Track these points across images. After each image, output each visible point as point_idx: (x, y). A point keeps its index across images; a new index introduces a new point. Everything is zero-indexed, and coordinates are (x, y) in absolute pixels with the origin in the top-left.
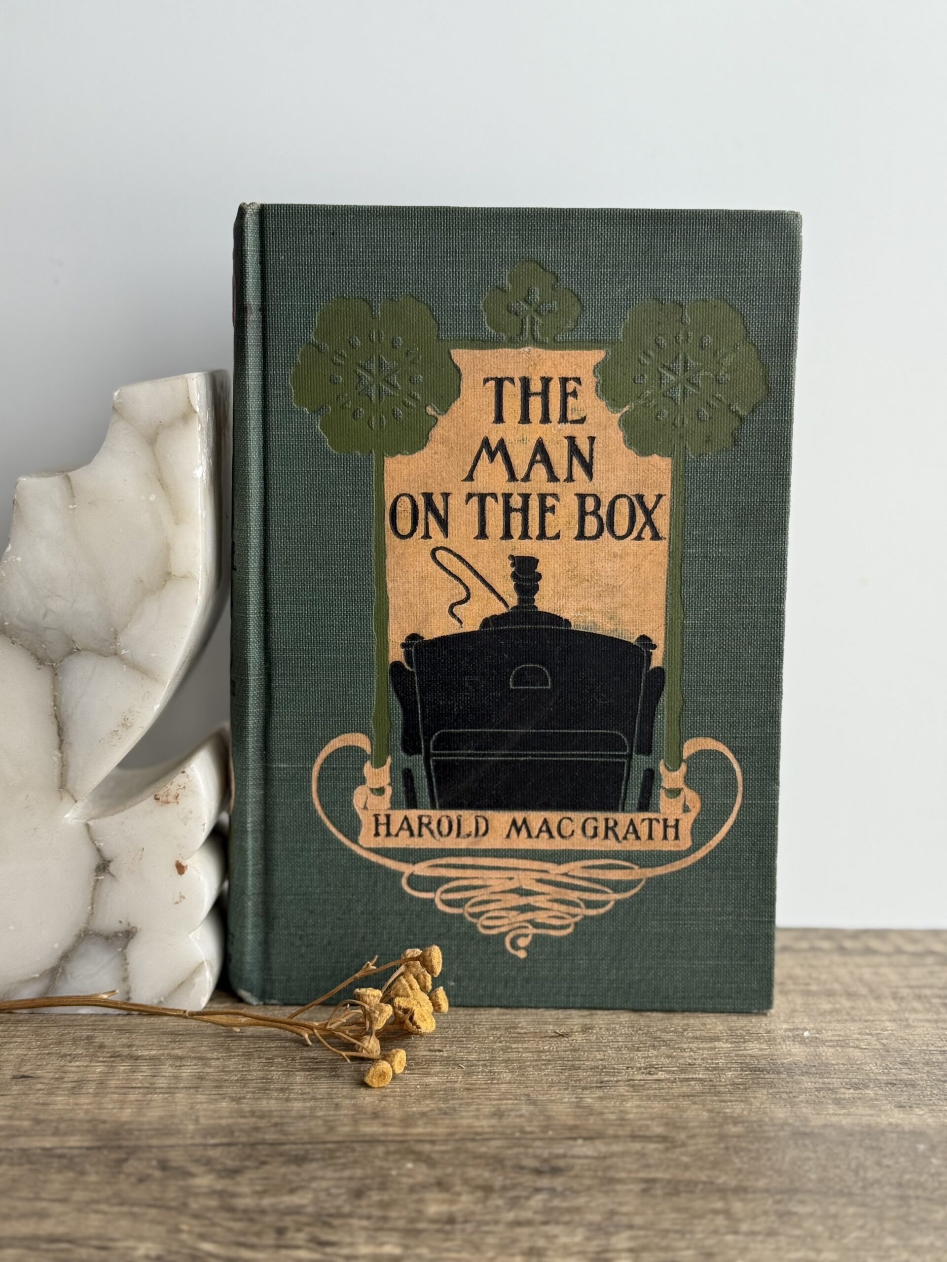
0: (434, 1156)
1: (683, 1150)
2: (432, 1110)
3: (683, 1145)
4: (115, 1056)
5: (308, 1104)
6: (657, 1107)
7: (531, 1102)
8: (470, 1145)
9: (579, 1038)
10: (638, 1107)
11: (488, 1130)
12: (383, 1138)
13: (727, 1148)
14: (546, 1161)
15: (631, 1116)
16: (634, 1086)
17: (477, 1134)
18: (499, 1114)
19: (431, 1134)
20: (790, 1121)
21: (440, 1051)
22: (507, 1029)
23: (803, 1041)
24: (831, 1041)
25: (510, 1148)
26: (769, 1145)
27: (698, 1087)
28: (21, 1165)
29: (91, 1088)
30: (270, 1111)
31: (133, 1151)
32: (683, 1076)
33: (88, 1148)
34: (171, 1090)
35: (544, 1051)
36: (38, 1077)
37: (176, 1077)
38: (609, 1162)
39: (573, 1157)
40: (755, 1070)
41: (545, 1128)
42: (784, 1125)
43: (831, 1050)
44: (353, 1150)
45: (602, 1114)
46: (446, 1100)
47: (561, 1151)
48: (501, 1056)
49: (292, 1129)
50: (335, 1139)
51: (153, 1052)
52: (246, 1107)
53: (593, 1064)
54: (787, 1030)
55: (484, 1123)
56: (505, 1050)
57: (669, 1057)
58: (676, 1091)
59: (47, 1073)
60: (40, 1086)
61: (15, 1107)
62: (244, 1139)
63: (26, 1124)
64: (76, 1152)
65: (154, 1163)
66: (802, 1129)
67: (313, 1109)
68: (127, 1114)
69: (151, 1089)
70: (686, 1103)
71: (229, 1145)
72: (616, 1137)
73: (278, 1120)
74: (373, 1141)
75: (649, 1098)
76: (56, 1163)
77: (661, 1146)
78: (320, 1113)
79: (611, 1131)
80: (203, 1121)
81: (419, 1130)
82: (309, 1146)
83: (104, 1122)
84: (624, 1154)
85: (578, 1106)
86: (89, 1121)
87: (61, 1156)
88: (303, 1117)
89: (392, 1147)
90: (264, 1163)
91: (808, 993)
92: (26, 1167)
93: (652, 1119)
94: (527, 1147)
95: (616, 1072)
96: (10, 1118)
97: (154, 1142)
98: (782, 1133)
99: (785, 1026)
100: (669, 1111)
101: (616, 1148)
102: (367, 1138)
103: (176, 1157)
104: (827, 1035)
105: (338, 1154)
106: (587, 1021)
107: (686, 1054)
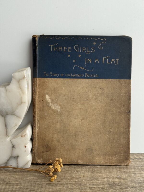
4: (7, 183)
9: (82, 178)
21: (59, 182)
22: (71, 177)
23: (118, 178)
24: (123, 178)
32: (98, 186)
34: (15, 191)
35: (76, 181)
37: (16, 188)
40: (110, 185)
43: (123, 180)
48: (69, 183)
51: (13, 183)
53: (84, 184)
54: (116, 176)
57: (96, 182)
58: (97, 190)
95: (87, 186)
104: (122, 177)
106: (84, 175)
107: (99, 182)
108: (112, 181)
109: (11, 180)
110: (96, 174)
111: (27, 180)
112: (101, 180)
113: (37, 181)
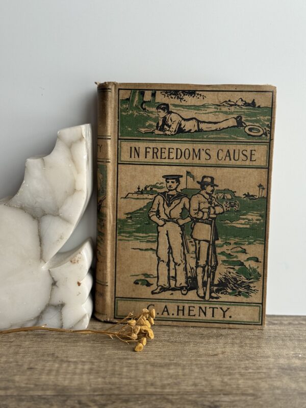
0: (174, 400)
1: (260, 399)
2: (171, 383)
3: (260, 397)
4: (62, 361)
5: (129, 380)
6: (250, 383)
7: (206, 380)
8: (185, 396)
9: (221, 356)
10: (243, 382)
11: (191, 390)
12: (155, 393)
13: (276, 399)
14: (212, 403)
15: (241, 386)
16: (242, 375)
17: (188, 392)
18: (195, 385)
19: (172, 392)
20: (297, 388)
21: (173, 360)
22: (196, 352)
23: (299, 358)
25: (199, 397)
26: (290, 398)
27: (264, 376)
28: (31, 402)
29: (54, 373)
30: (116, 383)
31: (69, 397)
32: (258, 371)
33: (54, 396)
34: (81, 374)
35: (209, 361)
36: (36, 369)
37: (83, 369)
38: (234, 403)
39: (222, 401)
40: (283, 369)
41: (212, 390)
42: (295, 390)
44: (145, 398)
45: (230, 385)
46: (176, 379)
47: (217, 399)
48: (194, 363)
49: (123, 389)
50: (138, 393)
51: (75, 360)
52: (107, 380)
53: (227, 366)
54: (293, 354)
55: (190, 388)
56: (196, 360)
57: (253, 364)
58: (256, 377)
59: (39, 367)
60: (37, 372)
61: (29, 380)
62: (107, 393)
63: (32, 386)
64: (49, 397)
65: (76, 402)
66: (301, 392)
67: (130, 381)
68: (66, 383)
69: (74, 374)
70: (260, 381)
71: (102, 395)
72: (236, 394)
73: (118, 386)
74: (151, 394)
75: (247, 379)
76: (43, 401)
77: (252, 398)
78: (133, 383)
79: (234, 392)
80: (92, 385)
81: (167, 390)
82: (129, 396)
83: (59, 386)
84: (239, 401)
85: (222, 382)
86: (54, 385)
87: (44, 399)
88: (127, 385)
89: (159, 397)
90: (114, 402)
91: (299, 340)
92: (33, 402)
93: (249, 387)
94: (206, 397)
95: (234, 369)
96: (27, 384)
97: (76, 393)
98: (294, 393)
99: (292, 352)
100: (254, 384)
101: (237, 398)
102: (149, 393)
103: (84, 399)
105: (140, 399)
106: (223, 350)
107: (258, 363)
108: (287, 362)
109: (69, 356)
110: (249, 349)
111: (104, 355)
112: (261, 360)
113: (125, 359)
